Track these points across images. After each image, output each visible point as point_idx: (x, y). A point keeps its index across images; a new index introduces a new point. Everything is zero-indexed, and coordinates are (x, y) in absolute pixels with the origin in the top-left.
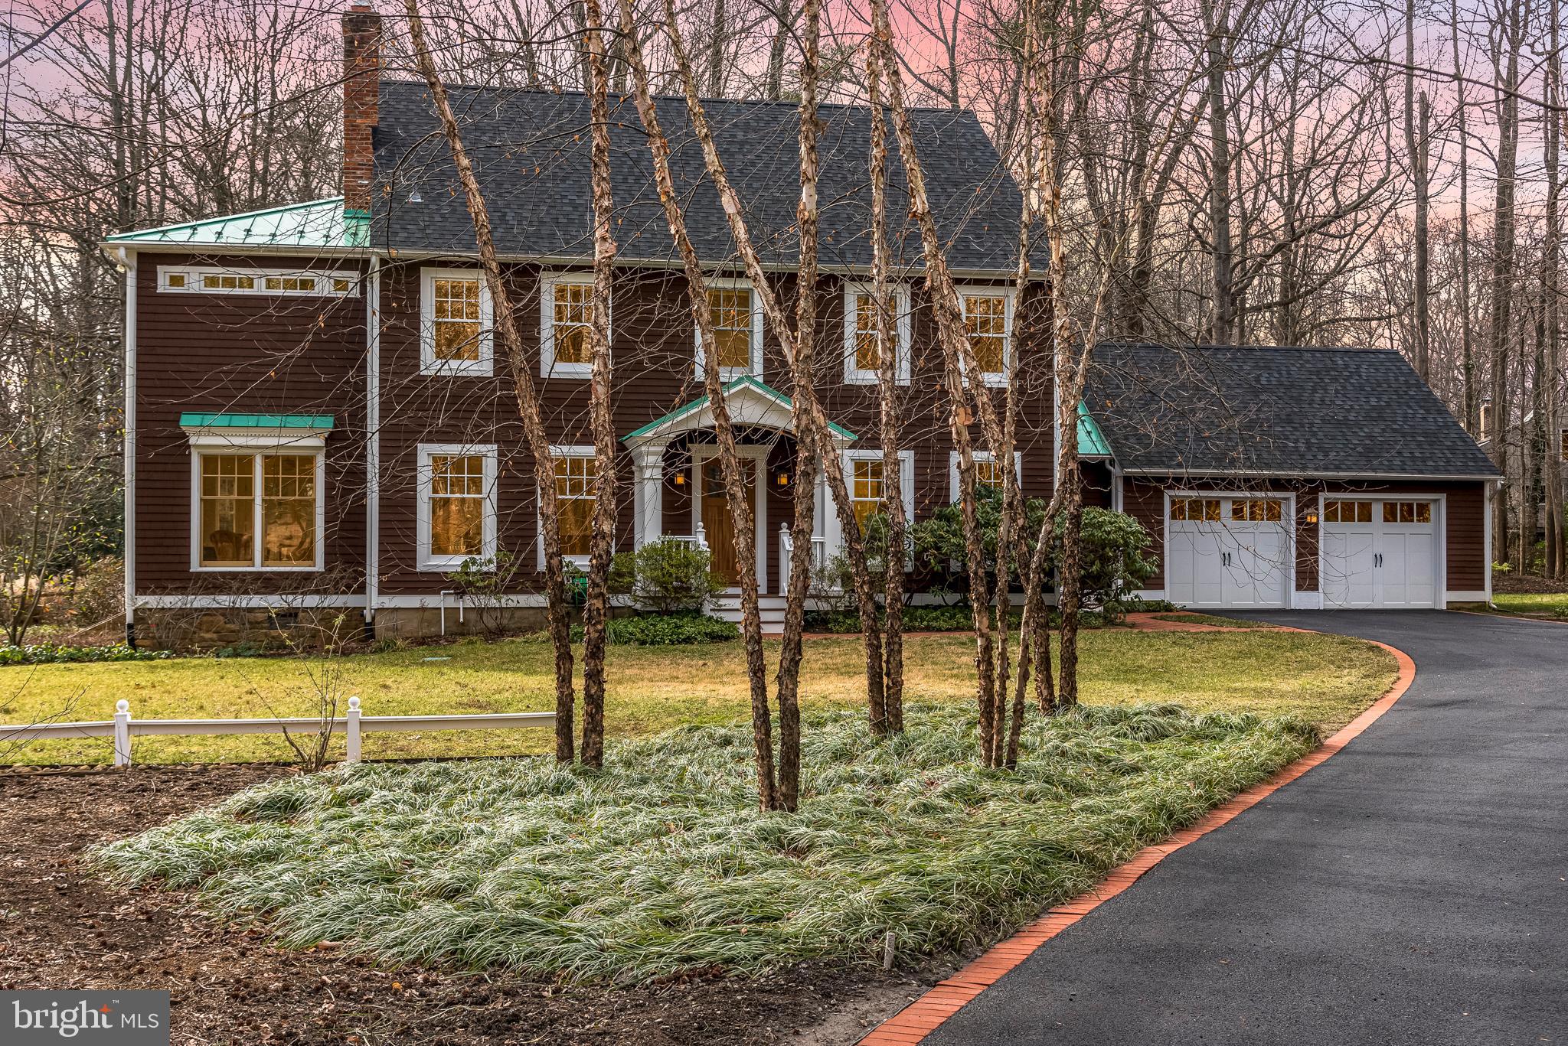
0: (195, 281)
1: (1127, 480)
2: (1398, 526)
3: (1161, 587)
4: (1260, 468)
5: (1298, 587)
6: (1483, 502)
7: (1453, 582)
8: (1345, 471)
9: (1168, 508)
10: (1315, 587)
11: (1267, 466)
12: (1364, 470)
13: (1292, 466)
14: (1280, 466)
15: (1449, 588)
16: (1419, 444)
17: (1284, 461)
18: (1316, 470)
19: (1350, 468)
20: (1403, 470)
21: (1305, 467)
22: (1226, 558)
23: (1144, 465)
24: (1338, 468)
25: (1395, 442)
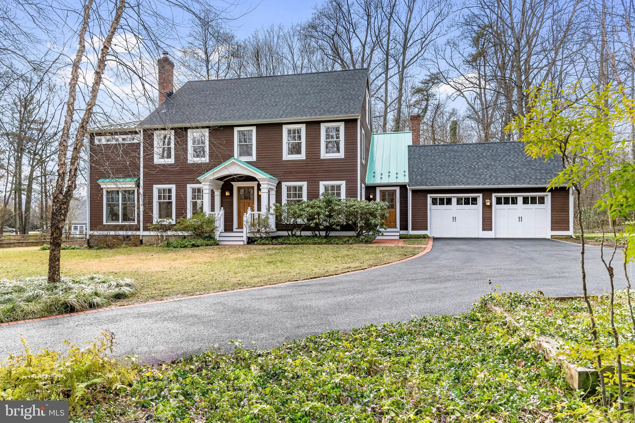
0: (104, 140)
1: (414, 191)
2: (530, 206)
3: (426, 229)
4: (465, 185)
5: (483, 230)
6: (569, 195)
7: (554, 228)
8: (502, 185)
9: (429, 201)
10: (491, 230)
11: (468, 184)
12: (511, 184)
13: (479, 184)
14: (474, 184)
15: (553, 229)
16: (541, 174)
17: (477, 182)
18: (489, 185)
19: (504, 184)
20: (529, 183)
21: (485, 184)
22: (454, 219)
23: (418, 185)
24: (499, 184)
25: (531, 173)
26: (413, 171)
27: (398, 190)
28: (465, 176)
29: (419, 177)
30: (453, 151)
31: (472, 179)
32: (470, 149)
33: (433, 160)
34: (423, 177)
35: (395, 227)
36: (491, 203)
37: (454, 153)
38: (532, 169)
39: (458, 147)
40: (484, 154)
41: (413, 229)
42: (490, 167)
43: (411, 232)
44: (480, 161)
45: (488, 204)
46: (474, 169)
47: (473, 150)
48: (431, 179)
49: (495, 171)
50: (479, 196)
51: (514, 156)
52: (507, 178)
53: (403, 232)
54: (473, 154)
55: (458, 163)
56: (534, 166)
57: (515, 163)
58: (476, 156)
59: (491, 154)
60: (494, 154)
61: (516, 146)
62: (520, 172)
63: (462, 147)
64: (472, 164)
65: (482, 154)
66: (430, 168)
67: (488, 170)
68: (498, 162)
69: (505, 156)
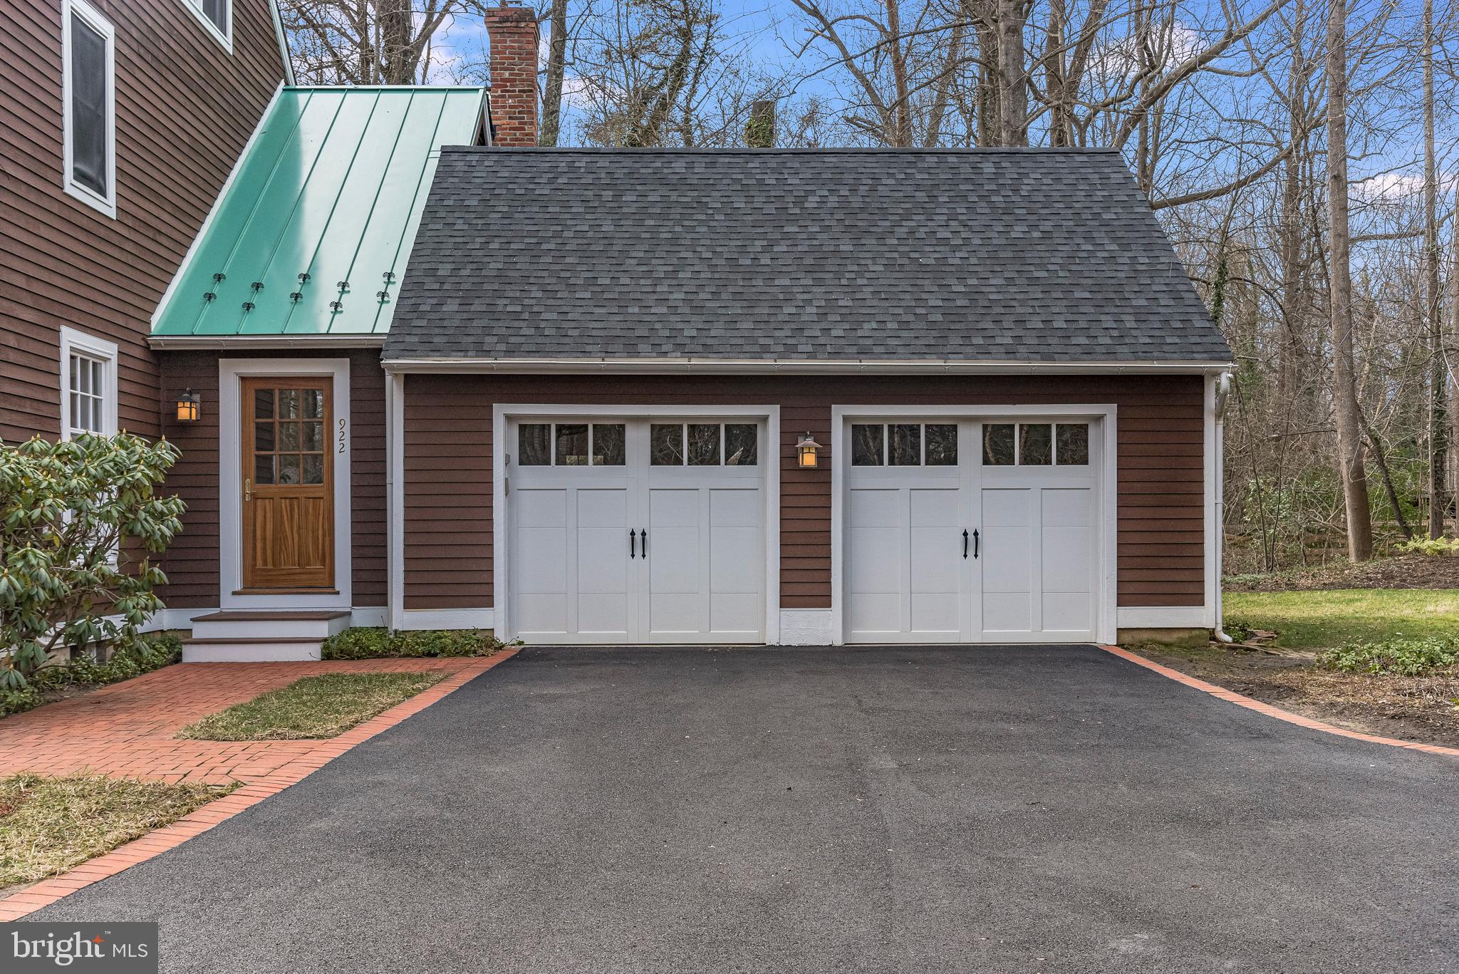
1: (412, 381)
2: (1016, 473)
3: (485, 599)
4: (690, 354)
5: (787, 601)
6: (1201, 419)
7: (1132, 588)
8: (878, 356)
9: (503, 441)
10: (824, 601)
11: (707, 350)
12: (922, 355)
13: (764, 351)
14: (739, 352)
15: (1124, 599)
16: (1074, 306)
17: (751, 340)
18: (812, 356)
19: (890, 354)
20: (1010, 353)
21: (790, 351)
22: (638, 542)
23: (437, 351)
24: (864, 353)
25: (1023, 303)
26: (432, 272)
27: (340, 372)
28: (698, 309)
29: (451, 306)
30: (663, 182)
31: (732, 323)
32: (748, 174)
33: (555, 220)
34: (478, 306)
35: (329, 587)
36: (824, 458)
37: (664, 191)
38: (1034, 281)
39: (690, 166)
40: (812, 202)
41: (411, 602)
42: (831, 264)
43: (403, 619)
44: (786, 236)
45: (809, 460)
46: (749, 276)
47: (761, 182)
48: (516, 316)
49: (852, 289)
50: (765, 419)
51: (952, 217)
52: (904, 325)
53: (364, 617)
54: (759, 201)
55: (675, 241)
56: (1041, 266)
57: (955, 249)
58: (771, 209)
59: (844, 205)
60: (856, 202)
61: (966, 170)
62: (973, 295)
63: (712, 165)
64: (743, 250)
65: (800, 201)
66: (523, 261)
67: (819, 282)
68: (870, 241)
69: (907, 216)
